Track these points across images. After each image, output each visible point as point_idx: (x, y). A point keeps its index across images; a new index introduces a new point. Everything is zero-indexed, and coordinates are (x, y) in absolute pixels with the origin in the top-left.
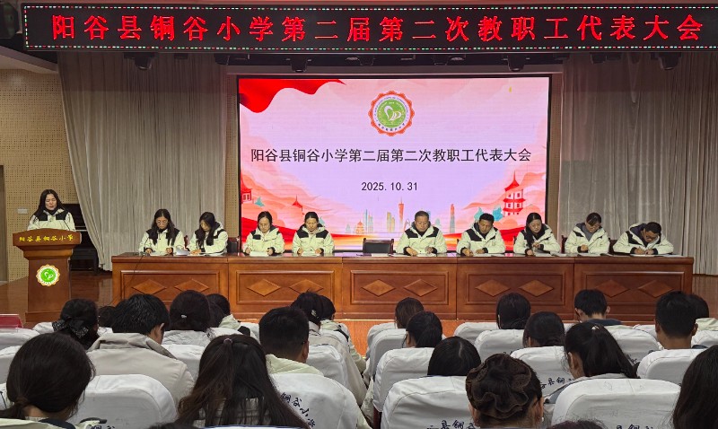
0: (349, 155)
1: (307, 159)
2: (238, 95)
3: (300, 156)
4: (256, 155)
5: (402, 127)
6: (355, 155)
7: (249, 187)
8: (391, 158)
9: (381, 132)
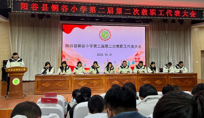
0: (93, 46)
1: (82, 47)
2: (62, 29)
3: (79, 46)
4: (67, 46)
5: (108, 39)
6: (95, 46)
7: (64, 55)
8: (105, 47)
9: (102, 40)
